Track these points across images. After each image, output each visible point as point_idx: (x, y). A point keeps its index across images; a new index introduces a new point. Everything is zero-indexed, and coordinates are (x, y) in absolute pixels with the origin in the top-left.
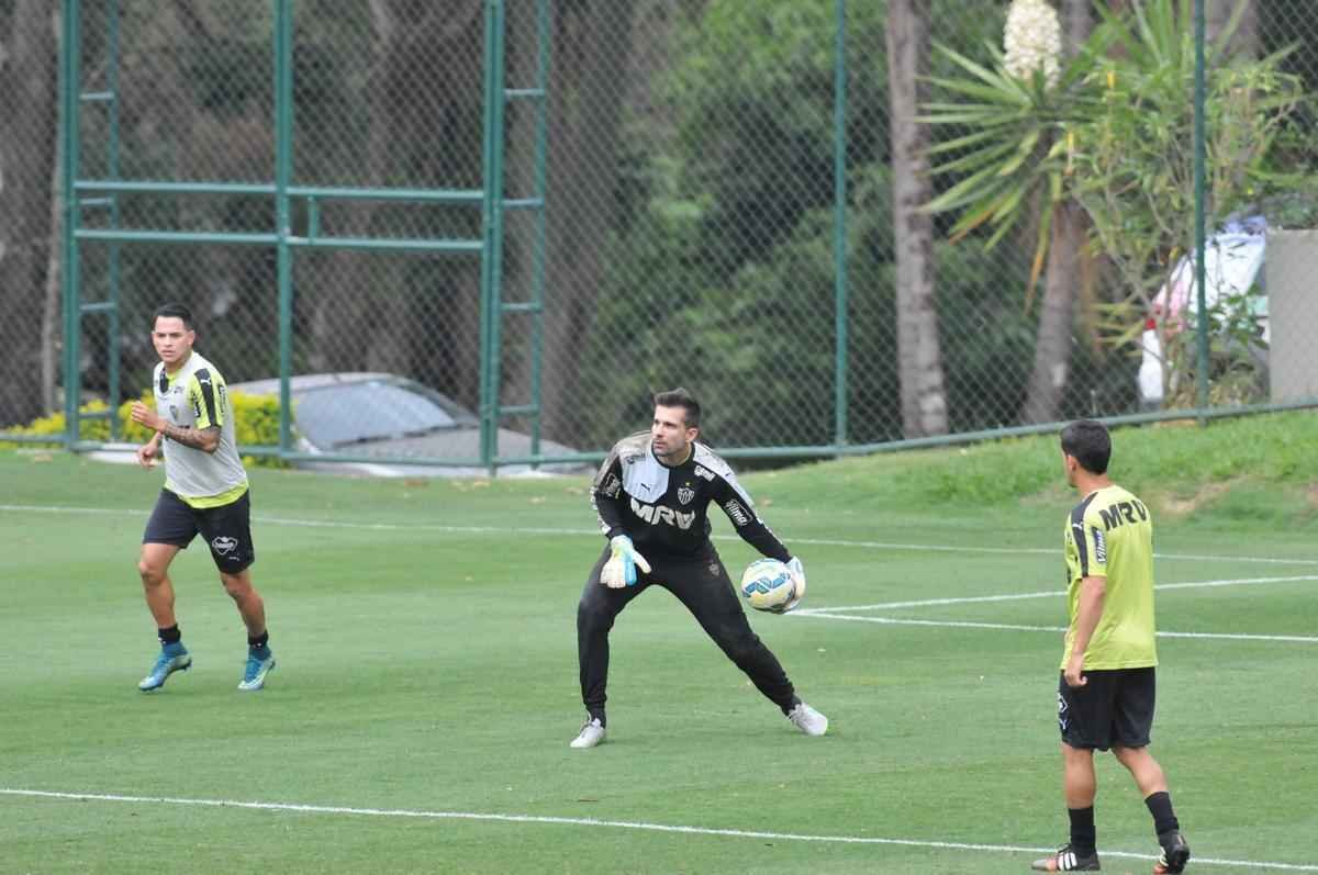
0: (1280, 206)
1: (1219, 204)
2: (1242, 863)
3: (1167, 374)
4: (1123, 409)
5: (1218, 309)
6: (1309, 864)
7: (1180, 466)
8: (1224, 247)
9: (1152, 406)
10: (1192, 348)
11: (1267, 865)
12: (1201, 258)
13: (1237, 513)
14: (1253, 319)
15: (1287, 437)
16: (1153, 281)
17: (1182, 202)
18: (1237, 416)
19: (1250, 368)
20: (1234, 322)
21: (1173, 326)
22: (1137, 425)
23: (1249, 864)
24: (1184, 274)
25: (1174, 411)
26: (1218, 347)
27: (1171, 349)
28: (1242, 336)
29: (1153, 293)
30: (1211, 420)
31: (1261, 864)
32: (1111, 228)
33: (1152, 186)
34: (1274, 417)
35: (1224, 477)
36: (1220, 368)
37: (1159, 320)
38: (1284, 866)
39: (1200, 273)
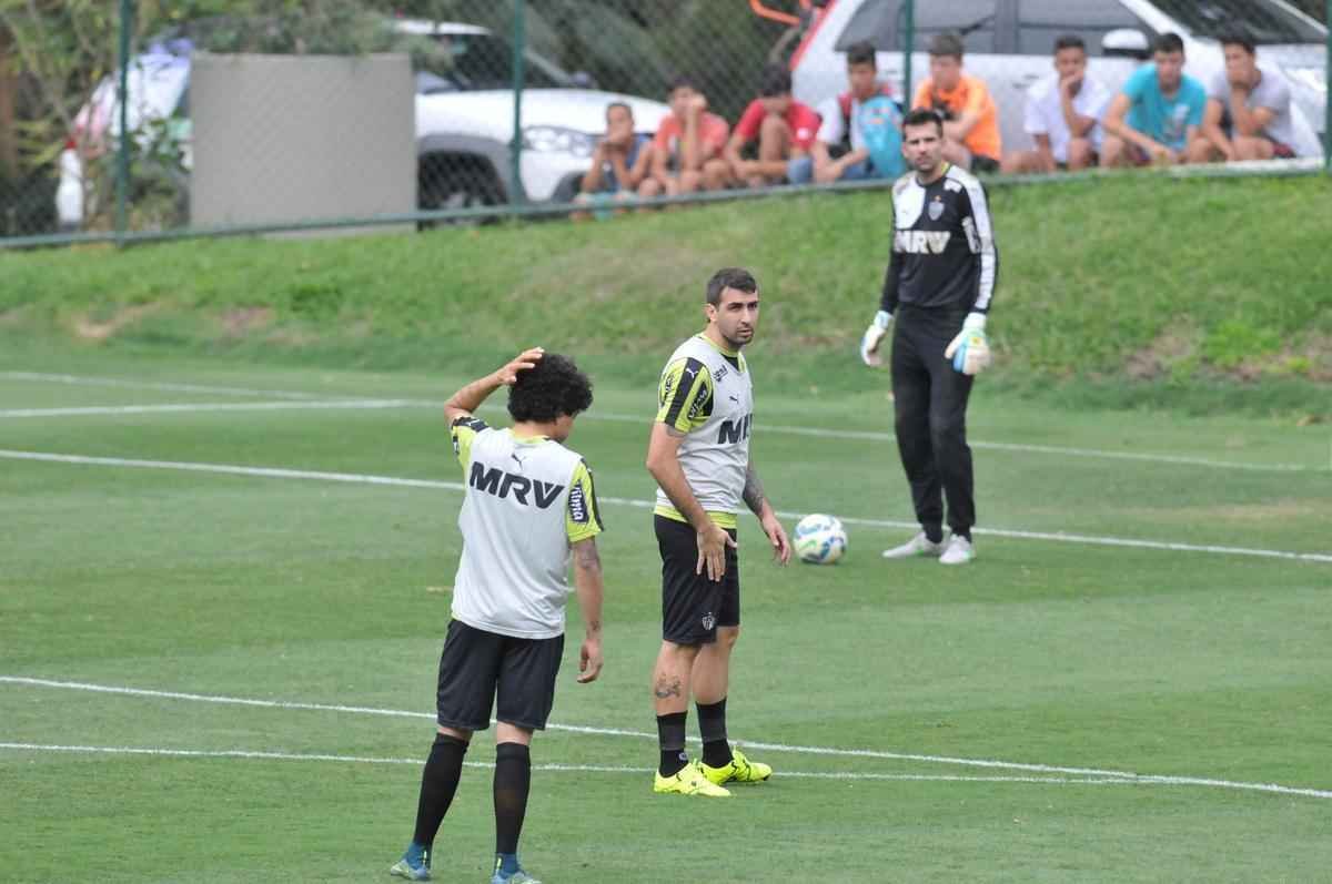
0: (206, 30)
1: (144, 25)
2: (152, 692)
3: (87, 195)
4: (40, 229)
5: (139, 132)
6: (219, 696)
7: (97, 289)
8: (148, 70)
9: (71, 227)
10: (113, 171)
11: (177, 695)
12: (124, 79)
13: (153, 338)
14: (175, 143)
15: (206, 262)
16: (73, 100)
17: (107, 23)
18: (157, 240)
19: (168, 192)
20: (155, 145)
21: (95, 147)
22: (53, 246)
23: (159, 693)
24: (106, 95)
25: (92, 234)
26: (140, 170)
27: (92, 169)
28: (162, 160)
29: (74, 112)
30: (129, 245)
31: (170, 695)
32: (34, 46)
33: (75, 5)
34: (194, 243)
35: (140, 301)
36: (141, 191)
37: (80, 140)
38: (195, 697)
39: (123, 95)
